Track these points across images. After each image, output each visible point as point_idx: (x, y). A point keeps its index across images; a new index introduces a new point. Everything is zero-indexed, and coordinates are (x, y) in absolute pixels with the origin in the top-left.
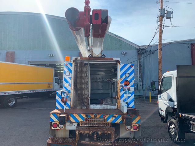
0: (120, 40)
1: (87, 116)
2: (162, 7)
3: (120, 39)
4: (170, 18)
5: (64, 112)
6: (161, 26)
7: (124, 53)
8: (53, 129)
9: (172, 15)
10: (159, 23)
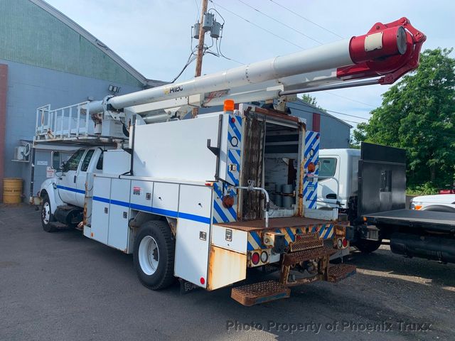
0: (105, 56)
1: (297, 231)
2: (205, 8)
3: (106, 52)
4: (216, 36)
5: (267, 226)
6: (201, 48)
7: (115, 90)
8: (254, 267)
9: (221, 31)
10: (197, 42)
